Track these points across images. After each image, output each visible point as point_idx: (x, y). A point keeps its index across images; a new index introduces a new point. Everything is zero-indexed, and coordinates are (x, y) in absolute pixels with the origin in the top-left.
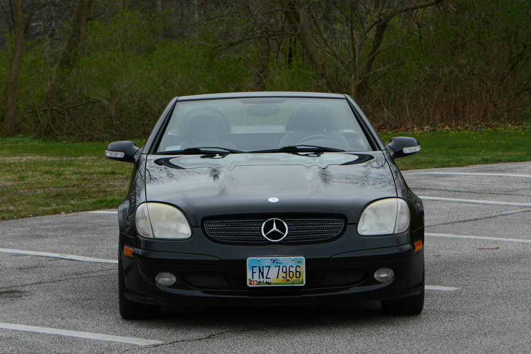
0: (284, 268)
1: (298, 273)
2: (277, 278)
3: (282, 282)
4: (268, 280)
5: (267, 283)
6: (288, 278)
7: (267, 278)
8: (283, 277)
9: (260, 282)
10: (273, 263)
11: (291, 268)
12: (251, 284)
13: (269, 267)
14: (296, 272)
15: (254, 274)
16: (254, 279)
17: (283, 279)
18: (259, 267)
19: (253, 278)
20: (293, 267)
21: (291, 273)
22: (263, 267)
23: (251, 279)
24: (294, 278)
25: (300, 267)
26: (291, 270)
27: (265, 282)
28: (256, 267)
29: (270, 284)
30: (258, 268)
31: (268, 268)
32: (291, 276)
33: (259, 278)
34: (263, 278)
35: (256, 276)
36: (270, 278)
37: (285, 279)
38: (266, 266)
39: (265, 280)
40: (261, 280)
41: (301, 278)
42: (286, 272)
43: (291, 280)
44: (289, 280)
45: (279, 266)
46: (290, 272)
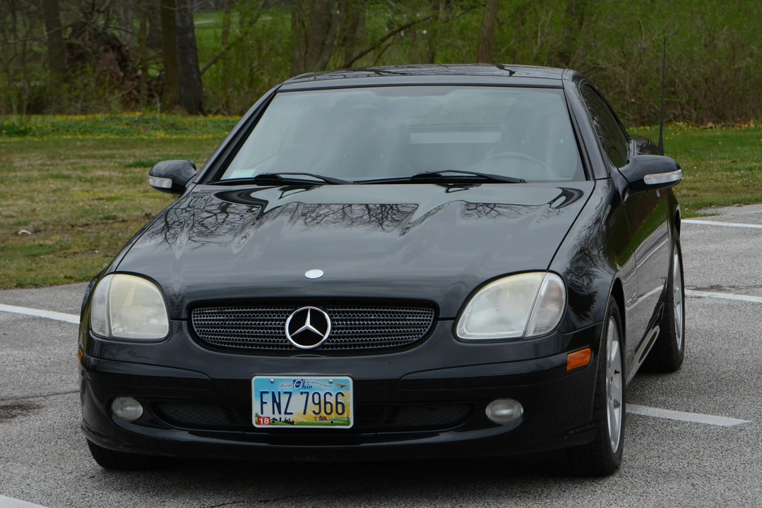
0: (316, 397)
1: (340, 406)
2: (305, 413)
3: (313, 421)
4: (288, 417)
5: (287, 422)
6: (323, 413)
7: (286, 413)
8: (314, 412)
9: (274, 419)
10: (297, 387)
11: (328, 396)
12: (258, 423)
13: (290, 393)
14: (337, 403)
15: (264, 405)
16: (265, 414)
17: (314, 415)
18: (273, 393)
19: (262, 413)
20: (331, 395)
21: (328, 406)
22: (279, 393)
23: (260, 414)
24: (334, 415)
25: (343, 395)
26: (327, 401)
27: (283, 420)
28: (268, 392)
29: (292, 423)
30: (270, 396)
31: (288, 395)
32: (328, 411)
33: (274, 413)
34: (280, 413)
35: (268, 409)
36: (292, 414)
37: (318, 416)
38: (285, 393)
39: (284, 417)
40: (277, 416)
41: (345, 415)
42: (319, 404)
43: (327, 417)
44: (325, 419)
45: (308, 393)
46: (326, 403)
